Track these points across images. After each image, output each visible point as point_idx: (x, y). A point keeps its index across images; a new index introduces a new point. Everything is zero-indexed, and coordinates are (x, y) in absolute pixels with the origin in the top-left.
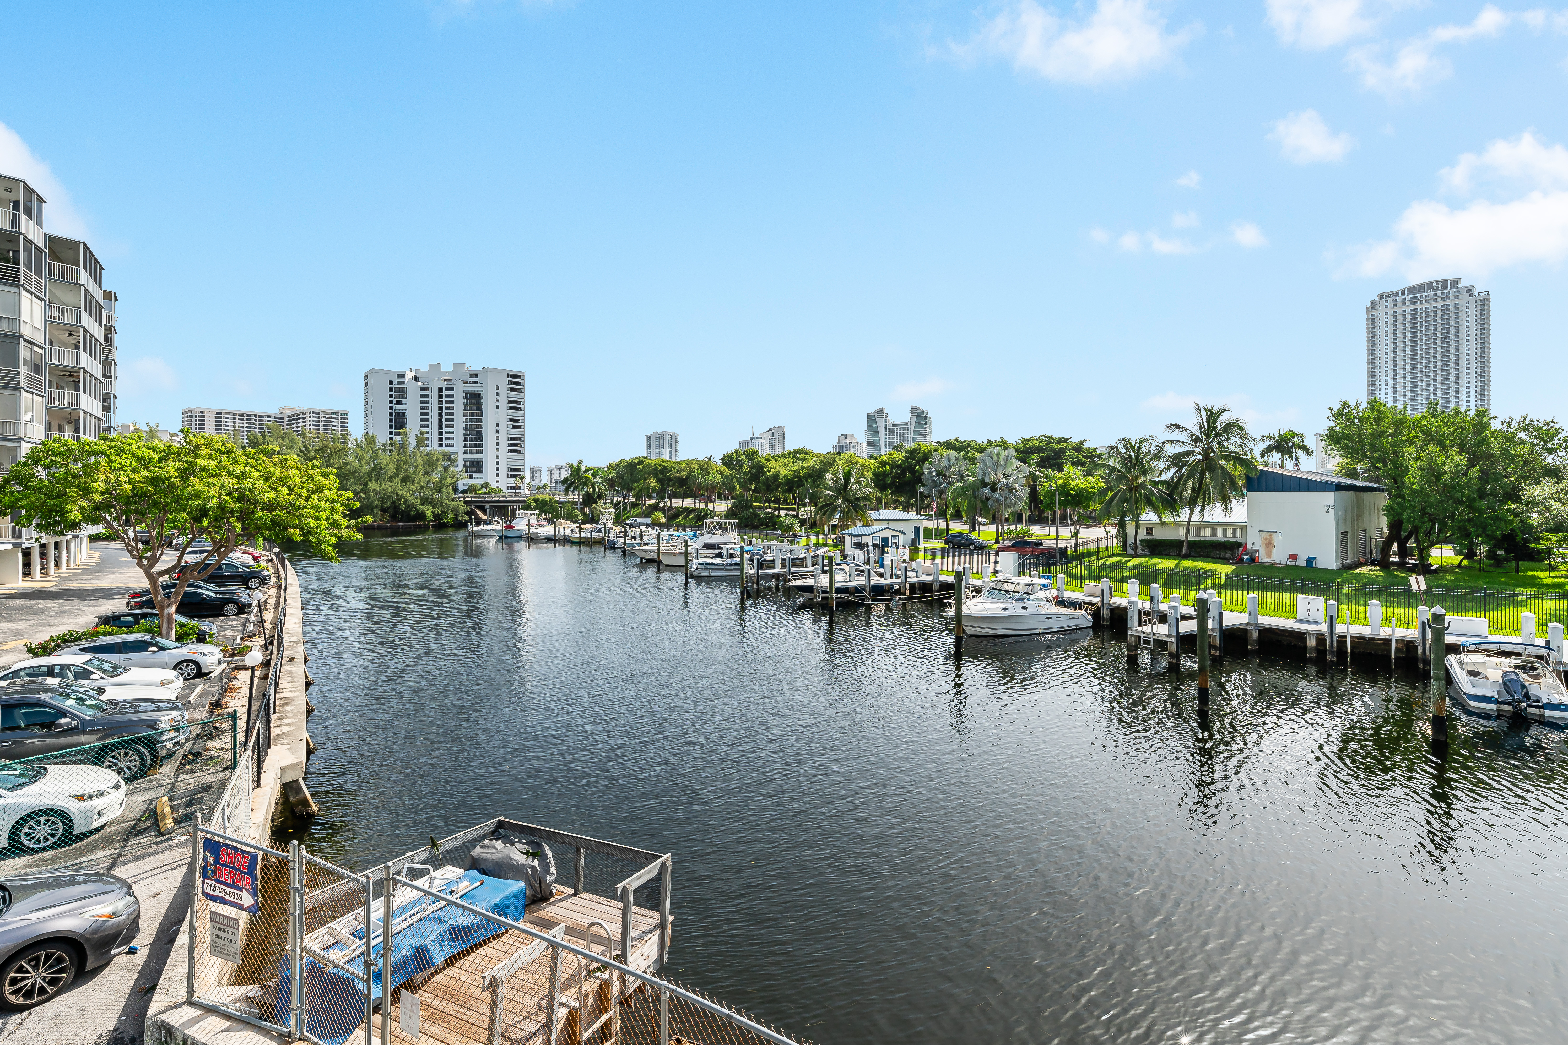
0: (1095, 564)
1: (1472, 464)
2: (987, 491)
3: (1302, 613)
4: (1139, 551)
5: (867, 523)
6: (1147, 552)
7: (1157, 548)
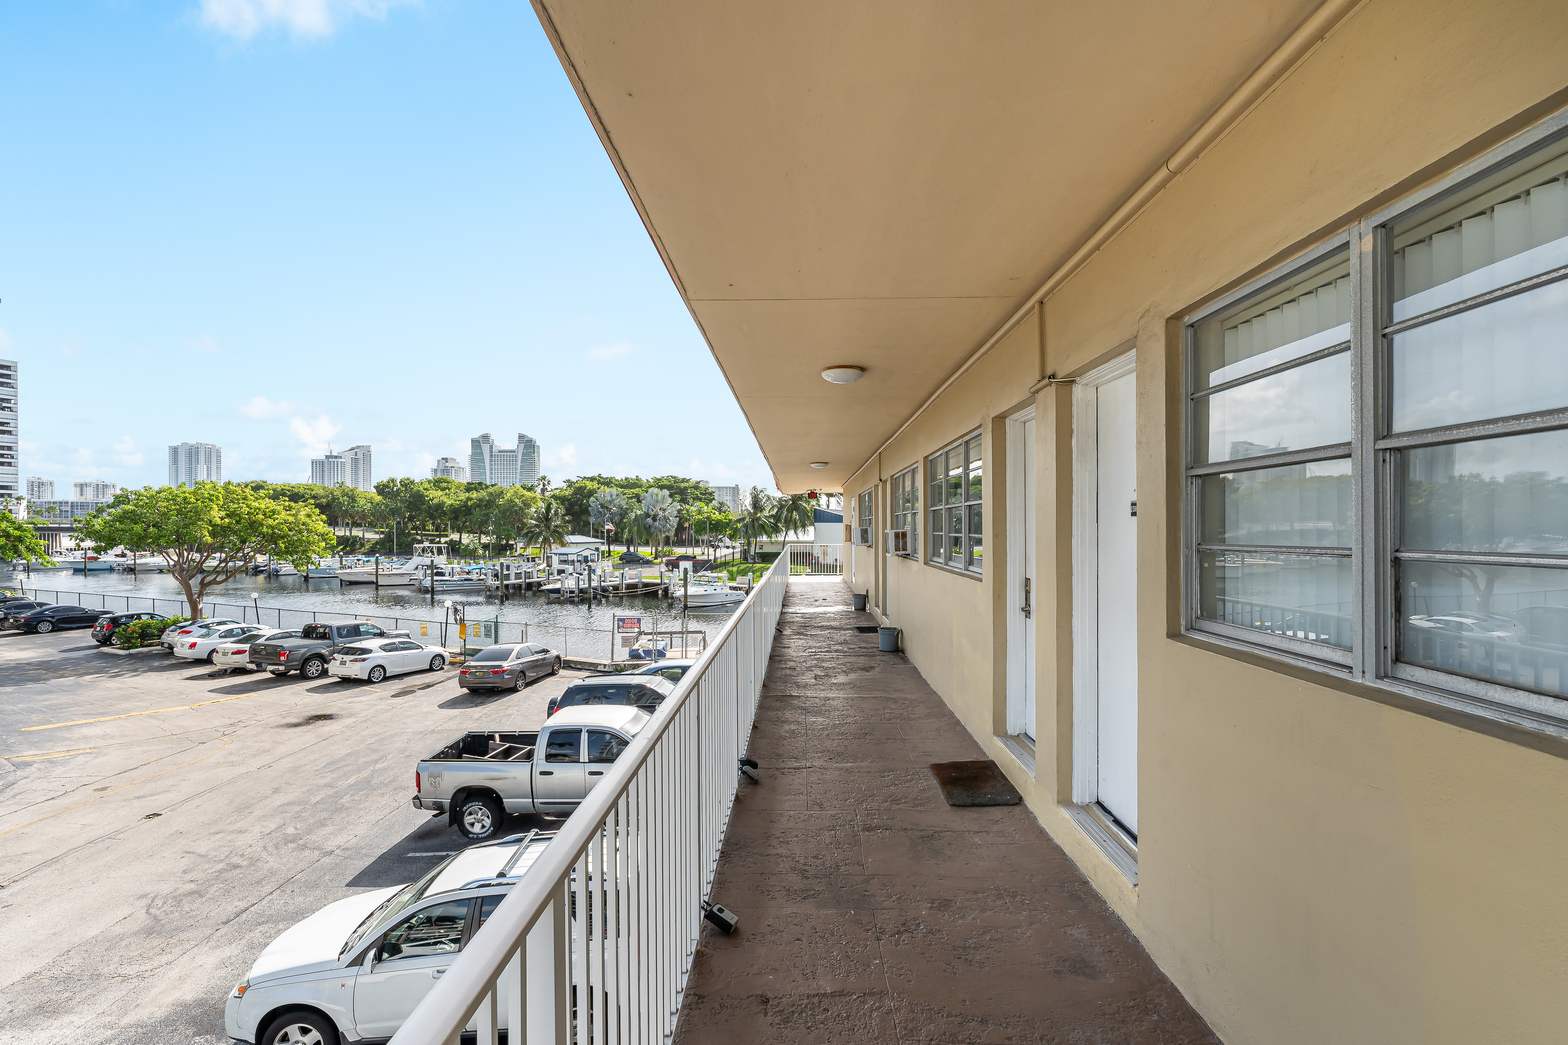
0: (733, 569)
2: (650, 520)
4: (757, 560)
5: (563, 545)
6: (760, 560)
7: (766, 557)
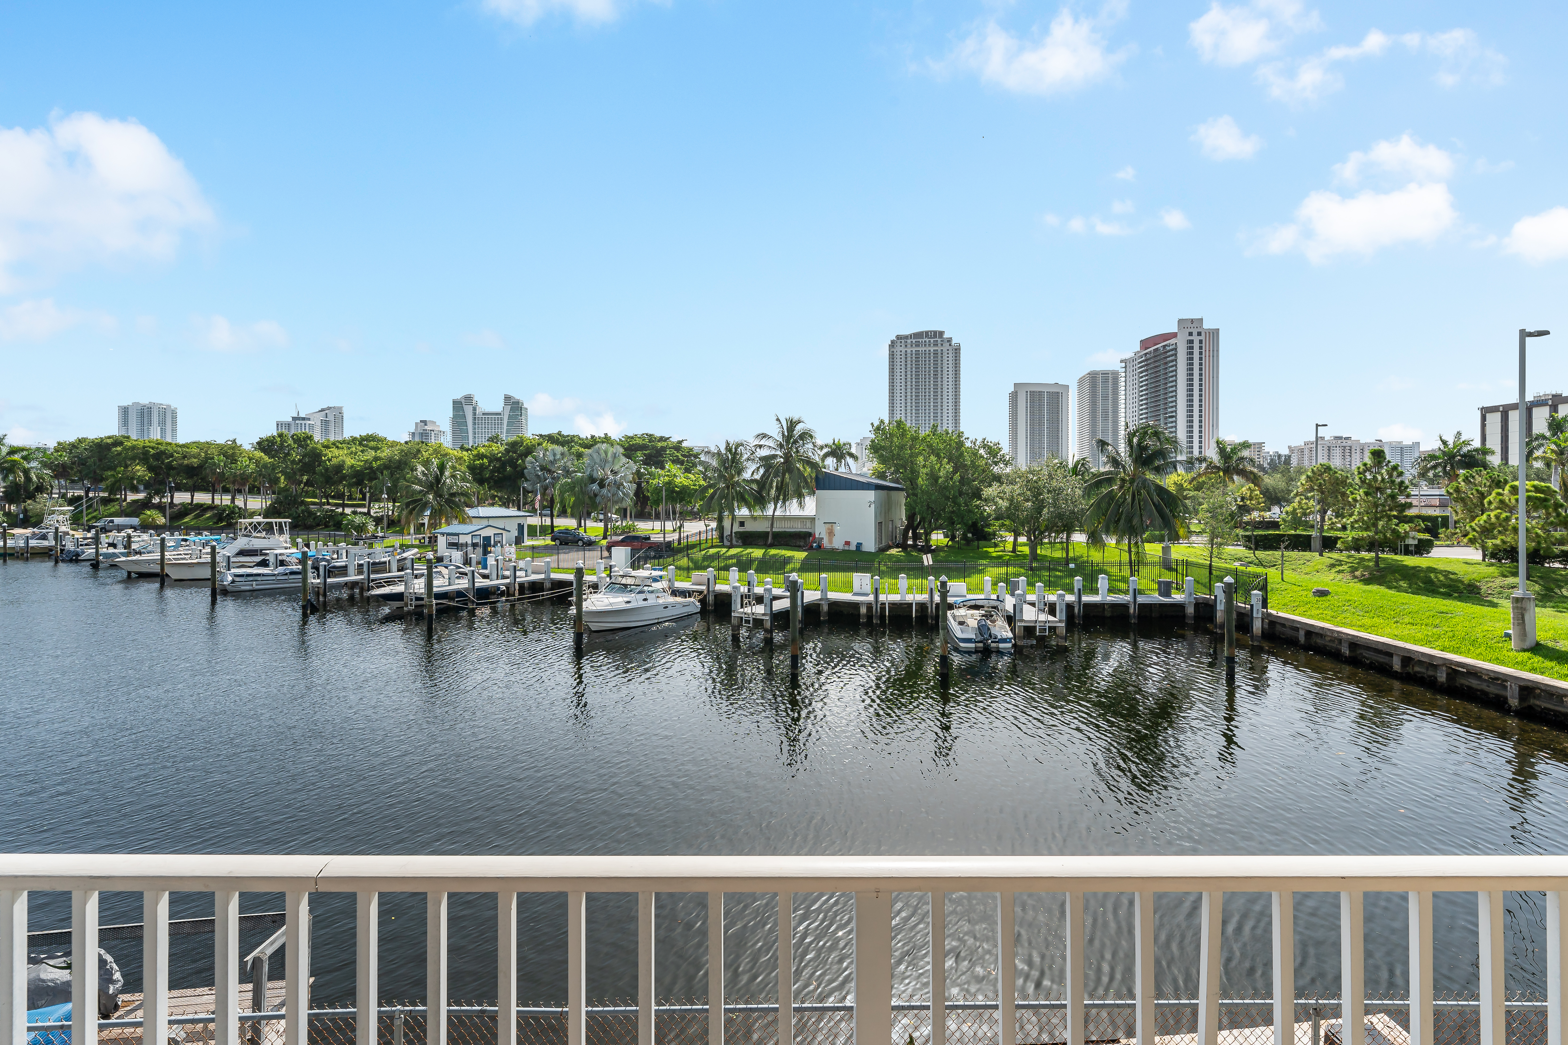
0: (698, 555)
1: (955, 472)
2: (595, 487)
3: (856, 588)
4: (734, 542)
5: (463, 522)
6: (741, 543)
7: (748, 539)
